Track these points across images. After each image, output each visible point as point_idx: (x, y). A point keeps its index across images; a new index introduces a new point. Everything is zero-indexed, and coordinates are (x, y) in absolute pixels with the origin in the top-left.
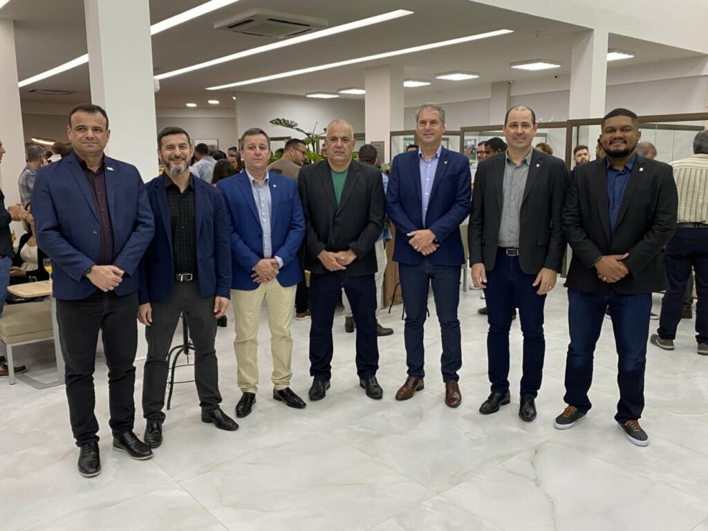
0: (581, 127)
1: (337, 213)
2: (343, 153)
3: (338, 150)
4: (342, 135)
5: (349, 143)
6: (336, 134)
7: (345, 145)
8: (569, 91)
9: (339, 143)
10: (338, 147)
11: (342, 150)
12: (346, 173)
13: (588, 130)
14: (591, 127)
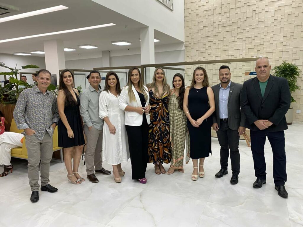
0: (147, 68)
1: (263, 102)
2: (265, 73)
3: (262, 72)
4: (264, 64)
5: (268, 68)
6: (261, 65)
7: (265, 69)
8: (140, 54)
9: (263, 69)
10: (262, 71)
11: (264, 72)
12: (267, 82)
13: (149, 69)
14: (150, 68)
